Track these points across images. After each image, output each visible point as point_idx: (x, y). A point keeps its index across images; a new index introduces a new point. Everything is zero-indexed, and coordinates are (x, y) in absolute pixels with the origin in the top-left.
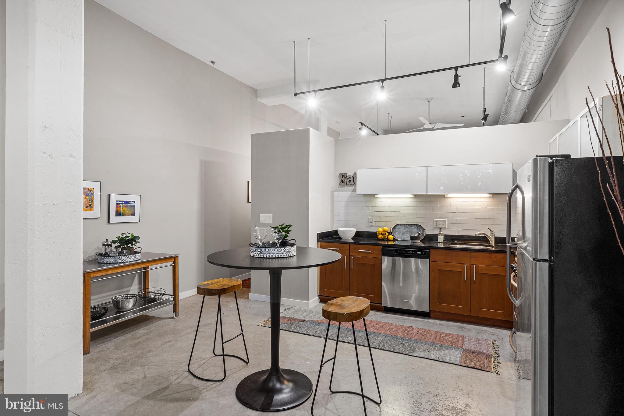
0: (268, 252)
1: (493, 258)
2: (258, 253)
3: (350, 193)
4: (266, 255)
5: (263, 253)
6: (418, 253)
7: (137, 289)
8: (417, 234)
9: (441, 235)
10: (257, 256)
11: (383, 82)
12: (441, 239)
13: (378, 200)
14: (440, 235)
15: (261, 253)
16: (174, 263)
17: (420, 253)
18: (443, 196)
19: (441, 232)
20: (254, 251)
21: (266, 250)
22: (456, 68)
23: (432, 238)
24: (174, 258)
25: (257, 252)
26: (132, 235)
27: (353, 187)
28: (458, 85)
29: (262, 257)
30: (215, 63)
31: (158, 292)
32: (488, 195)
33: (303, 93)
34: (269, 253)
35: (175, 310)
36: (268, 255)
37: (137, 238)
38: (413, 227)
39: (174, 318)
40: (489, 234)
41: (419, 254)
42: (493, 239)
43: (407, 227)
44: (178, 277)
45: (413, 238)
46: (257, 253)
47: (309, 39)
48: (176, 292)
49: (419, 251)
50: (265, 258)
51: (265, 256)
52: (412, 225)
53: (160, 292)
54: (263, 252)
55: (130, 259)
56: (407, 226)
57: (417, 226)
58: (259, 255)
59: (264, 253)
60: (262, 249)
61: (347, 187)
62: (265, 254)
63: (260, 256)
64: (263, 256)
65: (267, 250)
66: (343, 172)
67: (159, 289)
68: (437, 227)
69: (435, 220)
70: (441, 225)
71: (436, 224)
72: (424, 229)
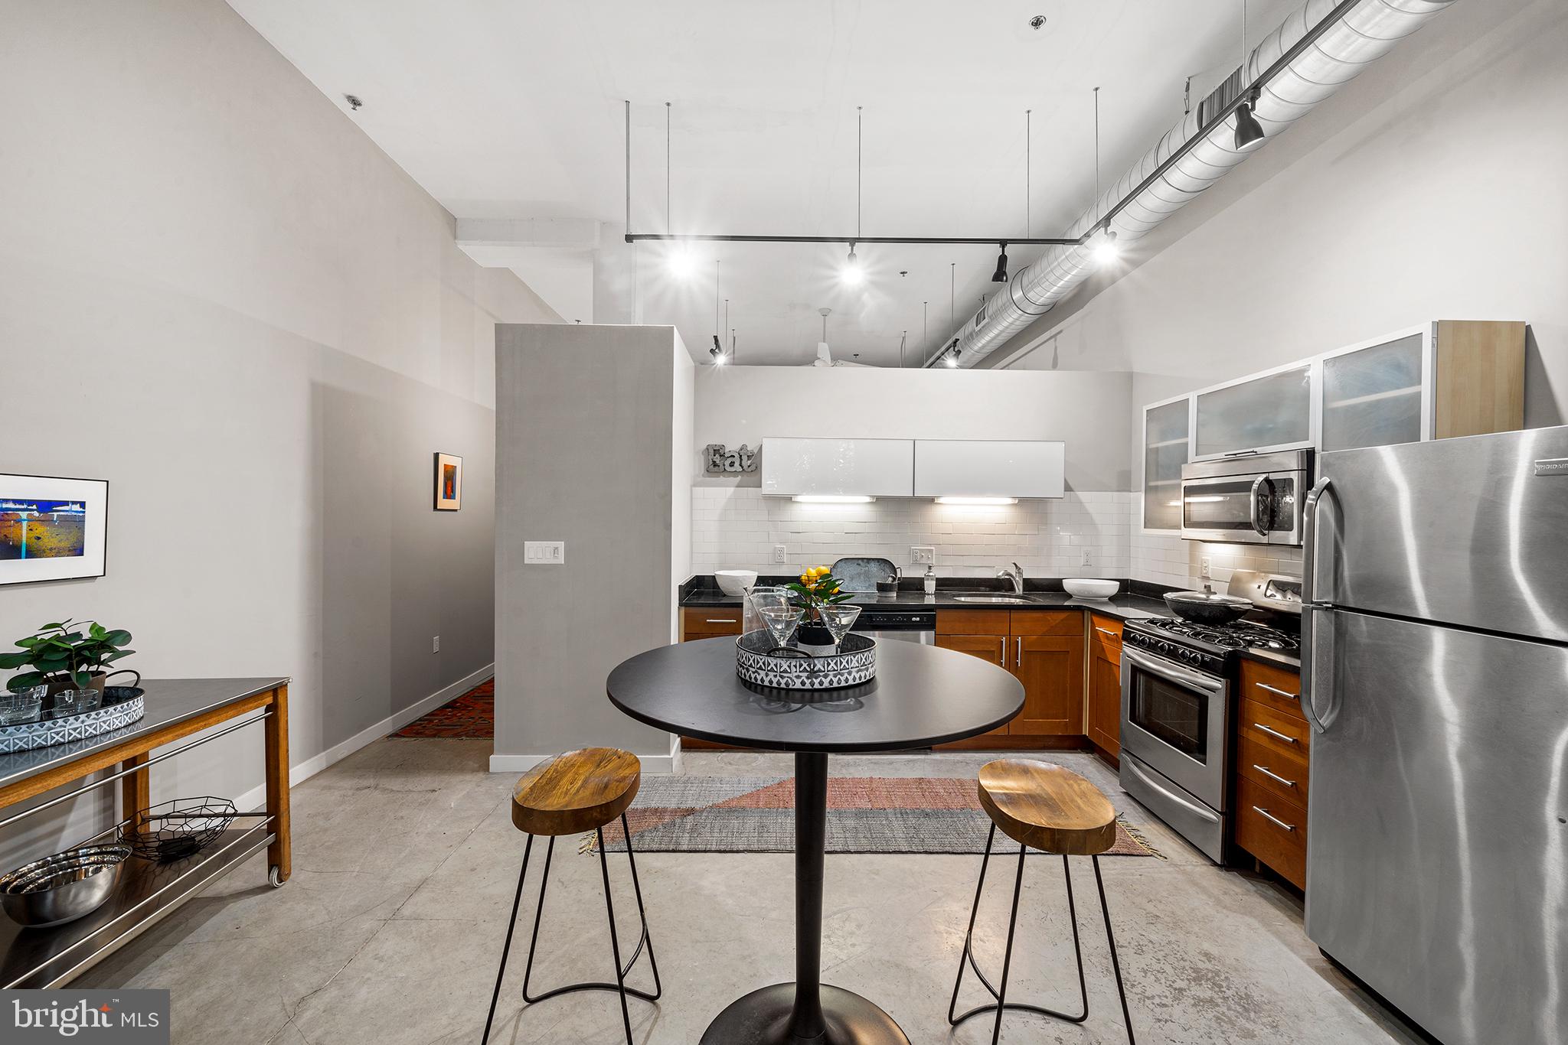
0: (834, 670)
1: (1049, 621)
2: (801, 674)
3: (731, 490)
4: (829, 679)
5: (820, 676)
6: (914, 619)
7: (94, 816)
8: (890, 579)
9: (932, 580)
10: (798, 686)
11: (852, 246)
12: (930, 586)
13: (795, 507)
14: (928, 579)
15: (813, 674)
16: (272, 708)
17: (918, 619)
18: (931, 501)
19: (931, 574)
20: (785, 671)
21: (829, 664)
22: (1003, 243)
23: (915, 586)
24: (271, 693)
25: (796, 674)
26: (96, 628)
27: (738, 476)
28: (1005, 278)
29: (817, 686)
30: (360, 105)
31: (198, 812)
32: (1010, 501)
33: (656, 237)
34: (839, 674)
35: (276, 858)
36: (835, 680)
37: (120, 638)
38: (872, 564)
39: (270, 888)
40: (1013, 571)
41: (917, 622)
42: (1021, 582)
43: (859, 565)
44: (288, 751)
45: (882, 588)
46: (798, 677)
47: (668, 104)
48: (282, 802)
49: (916, 616)
50: (826, 690)
51: (826, 684)
52: (869, 560)
53: (205, 811)
54: (819, 671)
55: (104, 722)
56: (860, 562)
57: (878, 562)
58: (803, 683)
59: (821, 674)
60: (816, 662)
61: (724, 477)
62: (826, 676)
63: (808, 686)
64: (821, 683)
65: (832, 664)
66: (716, 441)
67: (202, 802)
68: (921, 562)
69: (913, 549)
70: (924, 559)
71: (914, 557)
72: (896, 567)
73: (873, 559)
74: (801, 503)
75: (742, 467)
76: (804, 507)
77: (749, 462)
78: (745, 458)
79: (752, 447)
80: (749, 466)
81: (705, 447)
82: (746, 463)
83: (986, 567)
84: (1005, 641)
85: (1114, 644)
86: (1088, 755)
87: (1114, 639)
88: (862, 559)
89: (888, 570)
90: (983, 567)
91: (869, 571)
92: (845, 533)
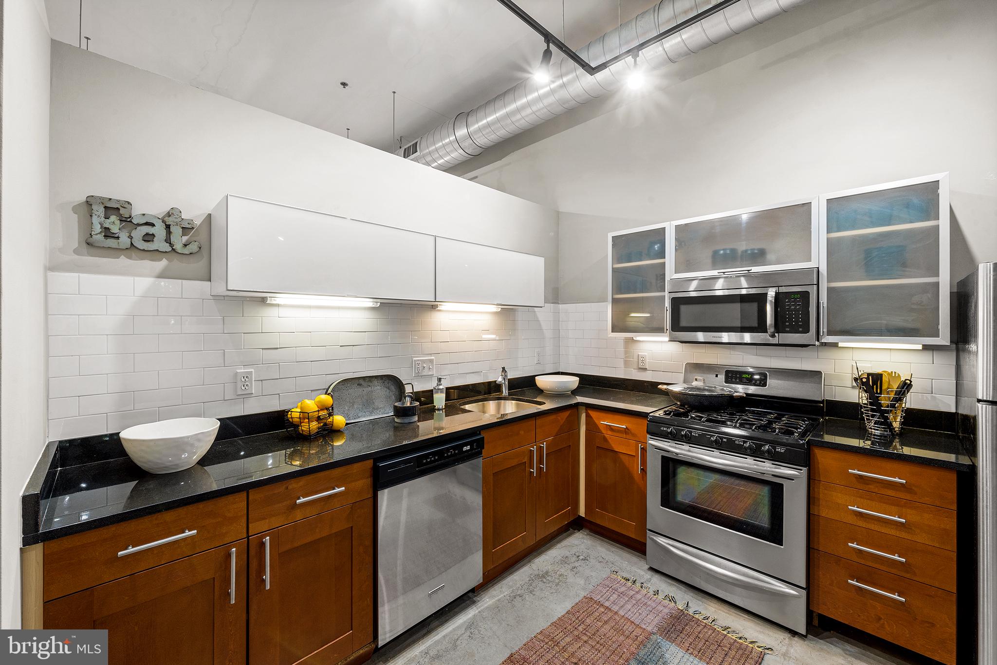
1: (559, 420)
6: (465, 449)
9: (441, 393)
12: (440, 401)
13: (271, 311)
14: (437, 393)
17: (468, 447)
18: (432, 307)
19: (434, 385)
27: (160, 260)
32: (495, 308)
38: (375, 384)
41: (467, 451)
45: (401, 412)
49: (466, 444)
56: (361, 381)
57: (382, 379)
61: (129, 257)
66: (110, 191)
68: (425, 374)
69: (415, 360)
70: (426, 370)
71: (416, 370)
72: (404, 383)
73: (376, 377)
74: (278, 305)
75: (171, 245)
76: (282, 312)
77: (185, 239)
78: (176, 231)
79: (193, 213)
80: (185, 245)
81: (84, 199)
82: (179, 240)
83: (476, 372)
84: (535, 449)
85: (624, 436)
86: (581, 533)
87: (626, 431)
88: (364, 378)
89: (393, 388)
90: (473, 373)
91: (372, 392)
92: (341, 346)
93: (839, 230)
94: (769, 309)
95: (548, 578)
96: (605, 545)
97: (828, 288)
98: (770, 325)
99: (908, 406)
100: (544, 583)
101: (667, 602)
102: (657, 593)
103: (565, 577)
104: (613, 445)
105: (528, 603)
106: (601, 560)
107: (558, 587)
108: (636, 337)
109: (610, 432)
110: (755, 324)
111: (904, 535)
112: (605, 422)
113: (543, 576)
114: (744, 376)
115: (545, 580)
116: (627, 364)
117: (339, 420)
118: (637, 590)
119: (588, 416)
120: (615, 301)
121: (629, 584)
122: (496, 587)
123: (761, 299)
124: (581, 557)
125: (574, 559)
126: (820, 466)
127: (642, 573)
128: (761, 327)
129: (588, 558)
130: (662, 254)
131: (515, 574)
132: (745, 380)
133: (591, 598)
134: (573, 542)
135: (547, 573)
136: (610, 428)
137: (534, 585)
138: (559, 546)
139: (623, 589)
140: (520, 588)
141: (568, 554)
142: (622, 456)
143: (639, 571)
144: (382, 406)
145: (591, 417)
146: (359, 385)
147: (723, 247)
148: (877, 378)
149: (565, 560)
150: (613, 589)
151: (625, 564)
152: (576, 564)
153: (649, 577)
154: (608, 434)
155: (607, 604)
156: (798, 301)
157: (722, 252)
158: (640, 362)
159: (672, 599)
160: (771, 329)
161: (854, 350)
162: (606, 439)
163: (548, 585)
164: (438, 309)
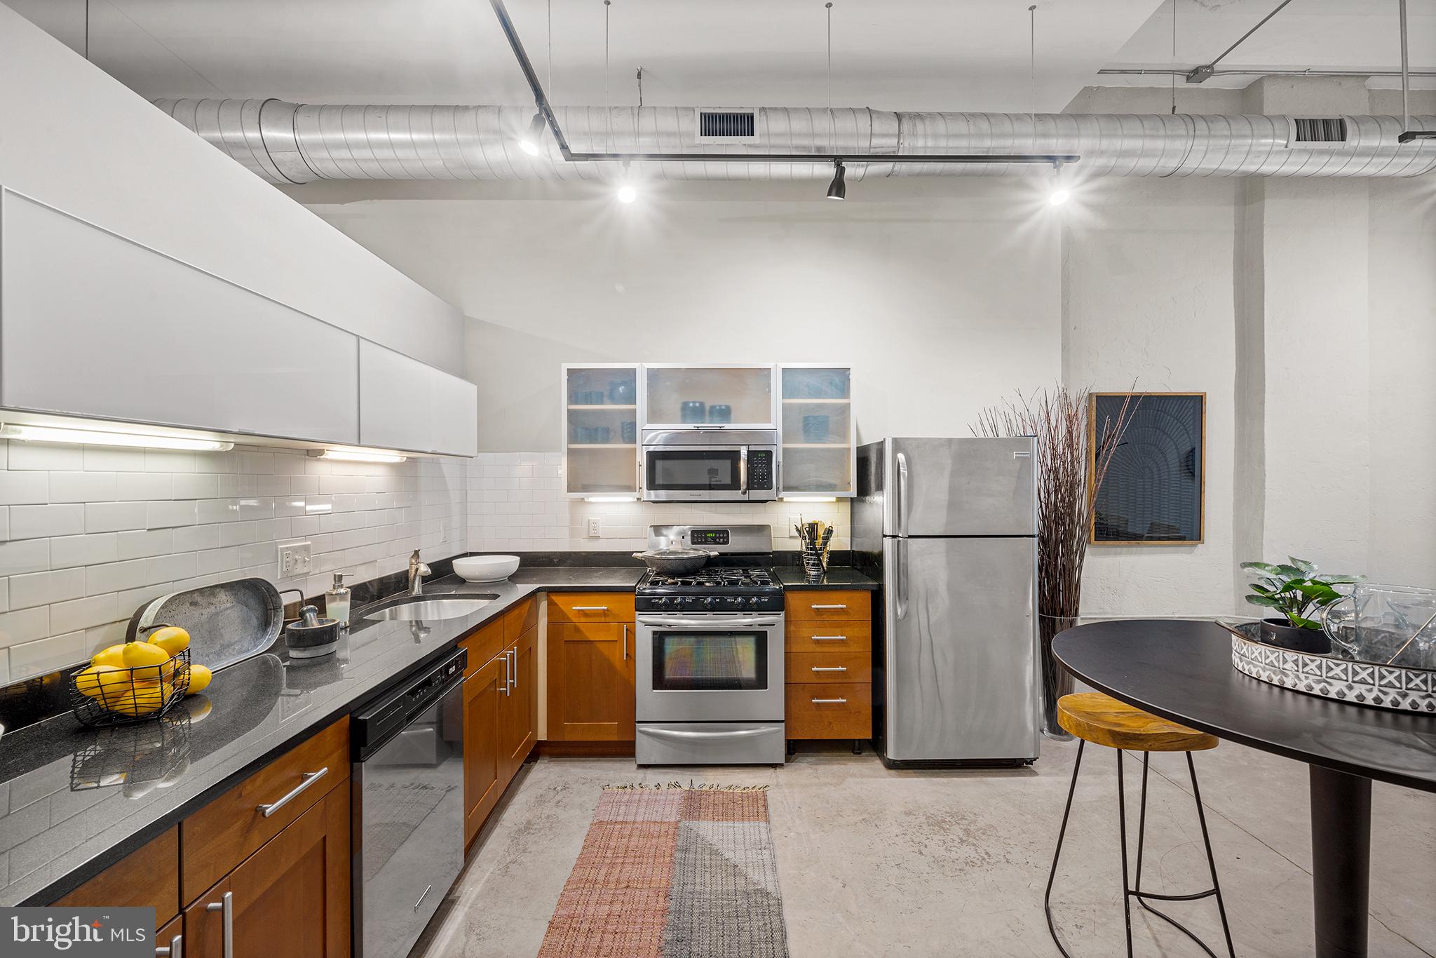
6: (450, 671)
9: (342, 599)
12: (341, 613)
14: (334, 601)
17: (454, 668)
41: (453, 674)
49: (451, 664)
69: (281, 548)
70: (299, 565)
71: (284, 566)
72: (279, 591)
73: (222, 586)
83: (368, 563)
84: (508, 657)
85: (603, 619)
86: (540, 763)
87: (605, 613)
88: (201, 591)
89: (252, 602)
90: (365, 564)
91: (217, 614)
92: (148, 530)
93: (790, 398)
94: (743, 466)
95: (534, 828)
96: (577, 764)
97: (783, 449)
98: (744, 482)
99: (832, 549)
100: (534, 834)
101: (672, 790)
102: (658, 786)
103: (555, 817)
104: (587, 634)
105: (529, 864)
106: (583, 781)
107: (554, 830)
108: (588, 497)
109: (583, 619)
110: (728, 481)
111: (844, 649)
112: (576, 606)
113: (528, 827)
114: (708, 535)
115: (532, 831)
116: (573, 533)
117: (200, 673)
118: (639, 792)
119: (551, 604)
120: (571, 453)
121: (629, 790)
122: (471, 869)
123: (735, 456)
124: (559, 788)
125: (552, 793)
126: (791, 608)
127: (635, 775)
128: (735, 485)
129: (568, 786)
130: (631, 399)
131: (488, 843)
132: (710, 539)
133: (601, 821)
134: (538, 777)
135: (529, 822)
136: (584, 614)
137: (522, 842)
138: (522, 788)
139: (626, 798)
140: (507, 854)
141: (540, 792)
142: (598, 645)
143: (629, 775)
144: (236, 639)
145: (556, 604)
146: (194, 604)
147: (694, 399)
148: (813, 527)
149: (541, 800)
150: (616, 803)
151: (611, 774)
152: (558, 798)
153: (642, 776)
154: (580, 622)
155: (620, 819)
156: (764, 460)
157: (691, 405)
158: (591, 529)
159: (677, 785)
160: (744, 487)
161: (791, 504)
162: (578, 628)
163: (539, 835)
164: (322, 457)
